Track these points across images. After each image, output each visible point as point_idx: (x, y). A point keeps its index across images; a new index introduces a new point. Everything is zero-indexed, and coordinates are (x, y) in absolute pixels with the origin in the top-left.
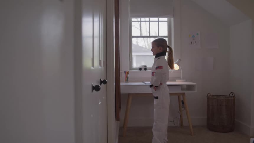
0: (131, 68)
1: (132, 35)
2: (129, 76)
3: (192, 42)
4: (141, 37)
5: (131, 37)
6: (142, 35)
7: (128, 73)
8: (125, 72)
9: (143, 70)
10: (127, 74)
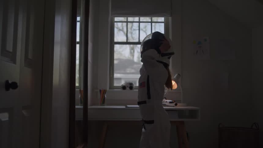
0: (112, 87)
1: (114, 40)
2: (106, 97)
3: (197, 52)
4: (127, 43)
5: (113, 43)
6: (128, 41)
7: (105, 92)
8: (100, 91)
9: (128, 89)
10: (103, 93)
